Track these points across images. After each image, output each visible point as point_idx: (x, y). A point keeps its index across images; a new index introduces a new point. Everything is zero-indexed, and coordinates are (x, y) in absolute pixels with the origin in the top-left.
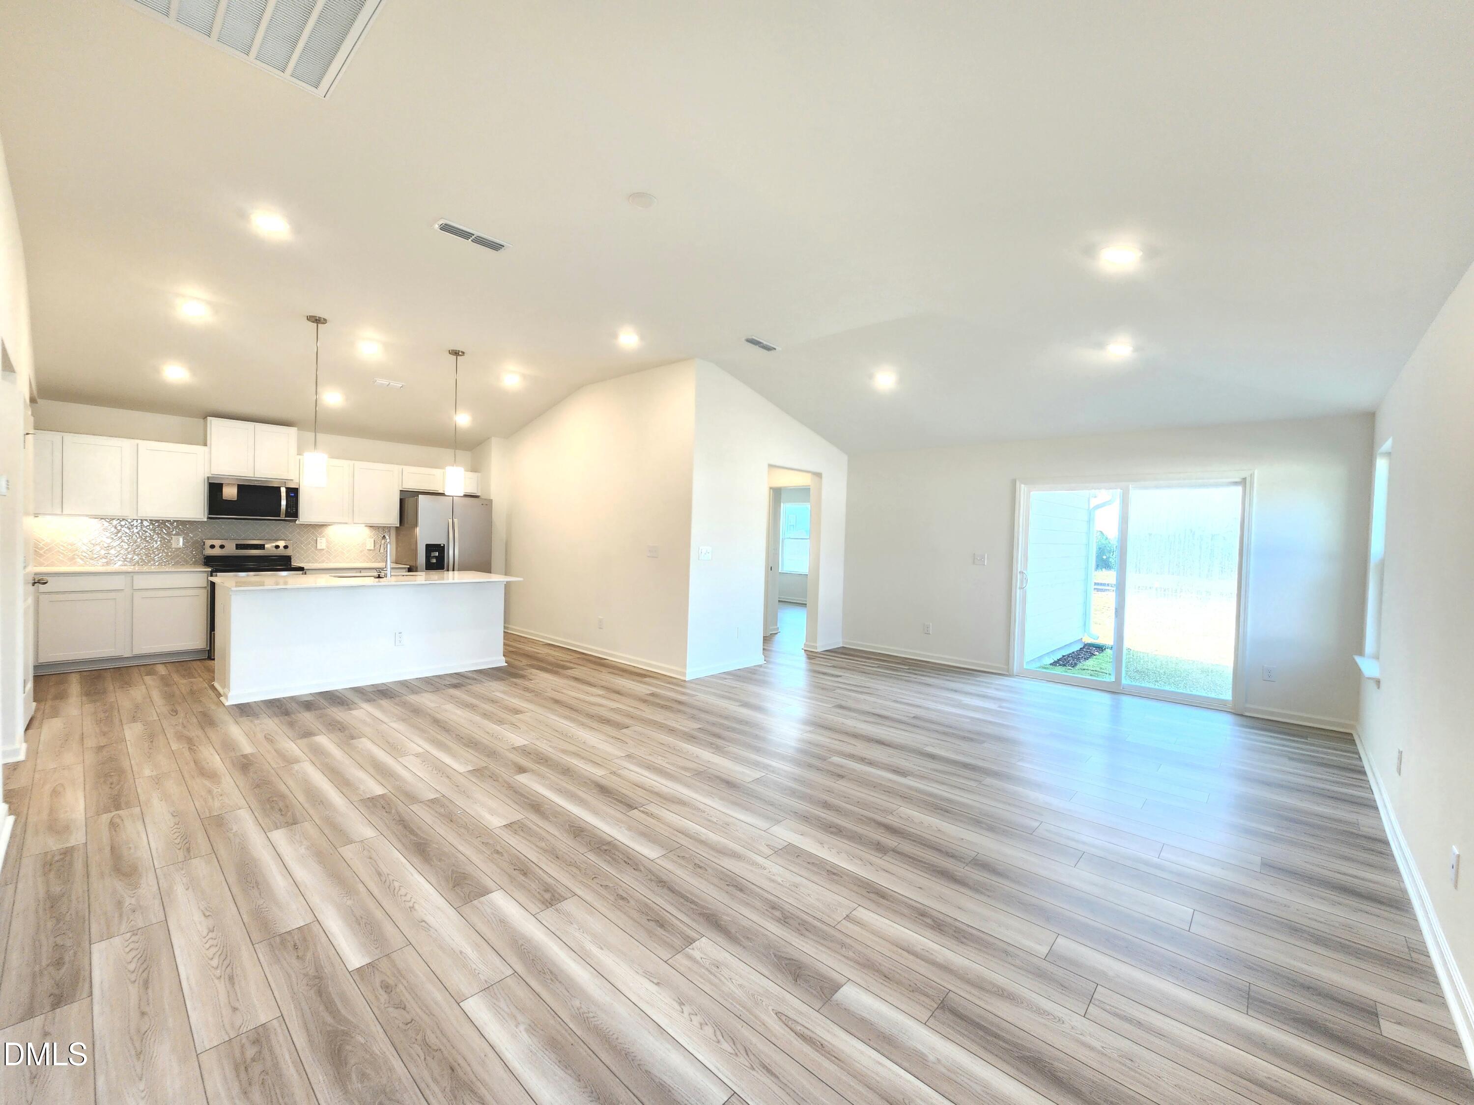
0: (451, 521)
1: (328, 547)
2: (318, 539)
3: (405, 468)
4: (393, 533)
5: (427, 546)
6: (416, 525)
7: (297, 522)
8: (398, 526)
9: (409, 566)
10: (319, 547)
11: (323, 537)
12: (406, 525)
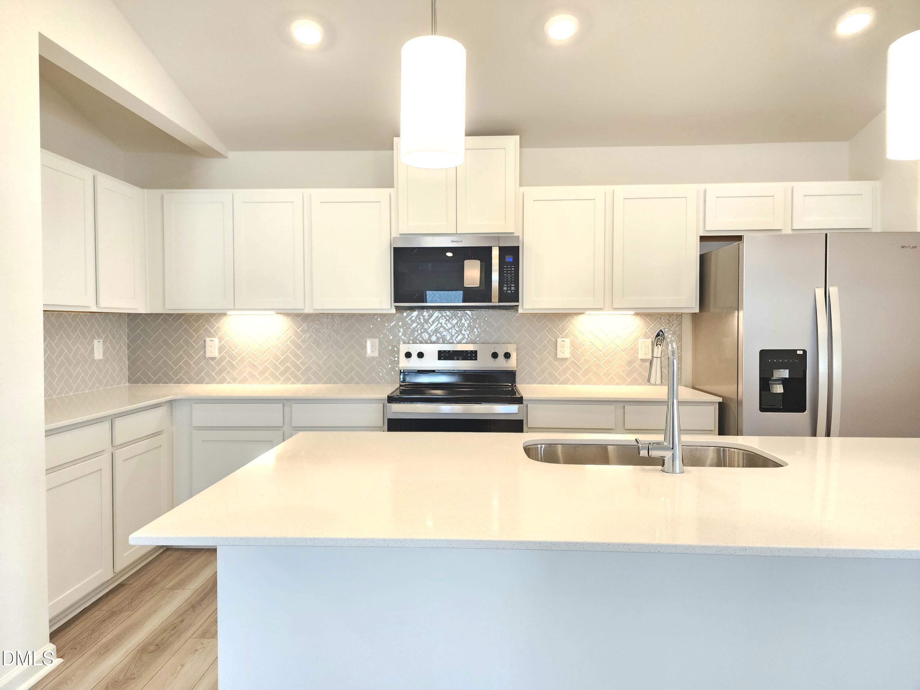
0: (820, 293)
1: (572, 354)
2: (559, 340)
3: (710, 187)
4: (687, 325)
5: (764, 354)
6: (737, 307)
7: (520, 311)
8: (697, 310)
9: (721, 400)
10: (560, 355)
11: (567, 336)
12: (712, 310)
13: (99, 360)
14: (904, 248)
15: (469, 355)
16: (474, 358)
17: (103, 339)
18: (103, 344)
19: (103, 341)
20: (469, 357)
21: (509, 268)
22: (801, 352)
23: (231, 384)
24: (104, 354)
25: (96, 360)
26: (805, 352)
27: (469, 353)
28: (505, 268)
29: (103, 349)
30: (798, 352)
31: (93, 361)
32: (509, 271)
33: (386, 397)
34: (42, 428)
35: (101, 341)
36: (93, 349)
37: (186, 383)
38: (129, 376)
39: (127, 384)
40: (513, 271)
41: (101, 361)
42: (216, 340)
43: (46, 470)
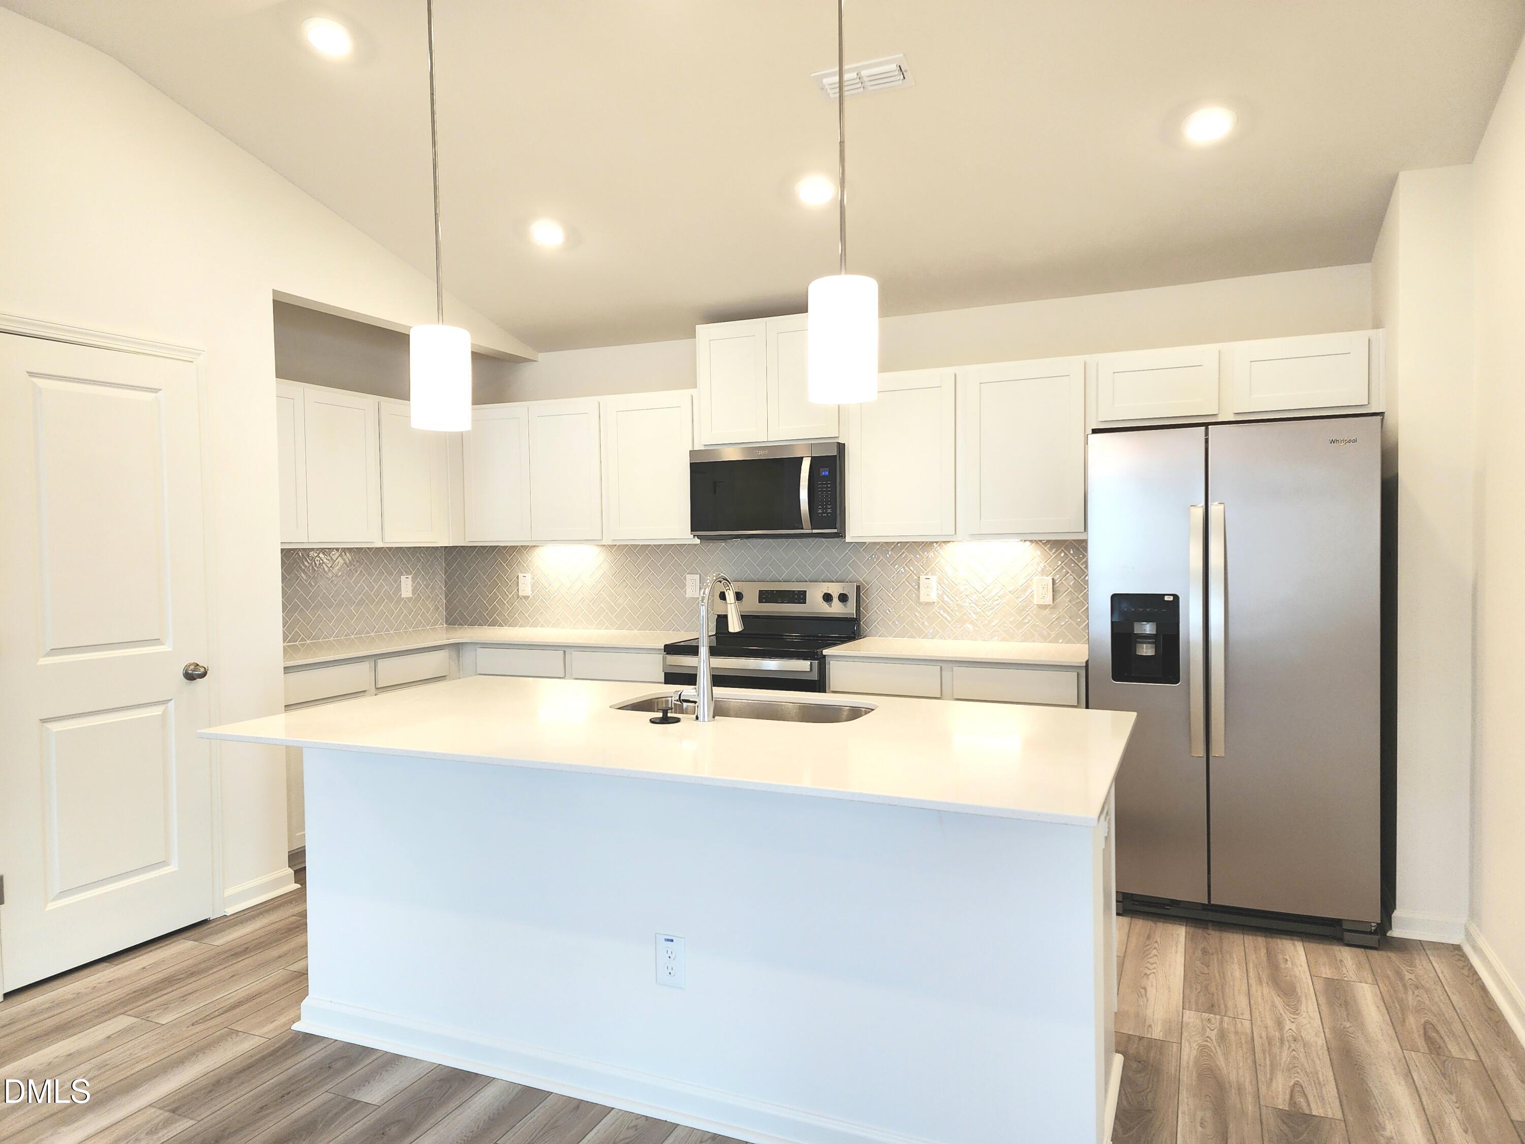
13: (408, 598)
14: (1334, 443)
15: (796, 596)
16: (802, 601)
17: (412, 575)
18: (412, 580)
19: (412, 577)
20: (796, 599)
21: (824, 484)
22: (1171, 598)
23: (544, 628)
24: (414, 591)
25: (403, 598)
26: (1176, 597)
27: (796, 594)
28: (820, 484)
29: (412, 586)
30: (1166, 598)
31: (400, 599)
32: (824, 488)
33: (662, 646)
34: (281, 664)
35: (410, 577)
36: (400, 585)
37: (501, 625)
38: (446, 617)
39: (445, 625)
40: (829, 488)
41: (410, 599)
42: (529, 576)
43: (285, 706)
